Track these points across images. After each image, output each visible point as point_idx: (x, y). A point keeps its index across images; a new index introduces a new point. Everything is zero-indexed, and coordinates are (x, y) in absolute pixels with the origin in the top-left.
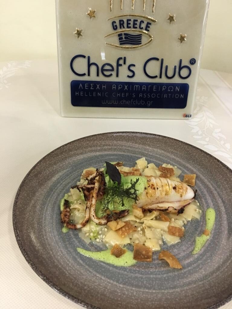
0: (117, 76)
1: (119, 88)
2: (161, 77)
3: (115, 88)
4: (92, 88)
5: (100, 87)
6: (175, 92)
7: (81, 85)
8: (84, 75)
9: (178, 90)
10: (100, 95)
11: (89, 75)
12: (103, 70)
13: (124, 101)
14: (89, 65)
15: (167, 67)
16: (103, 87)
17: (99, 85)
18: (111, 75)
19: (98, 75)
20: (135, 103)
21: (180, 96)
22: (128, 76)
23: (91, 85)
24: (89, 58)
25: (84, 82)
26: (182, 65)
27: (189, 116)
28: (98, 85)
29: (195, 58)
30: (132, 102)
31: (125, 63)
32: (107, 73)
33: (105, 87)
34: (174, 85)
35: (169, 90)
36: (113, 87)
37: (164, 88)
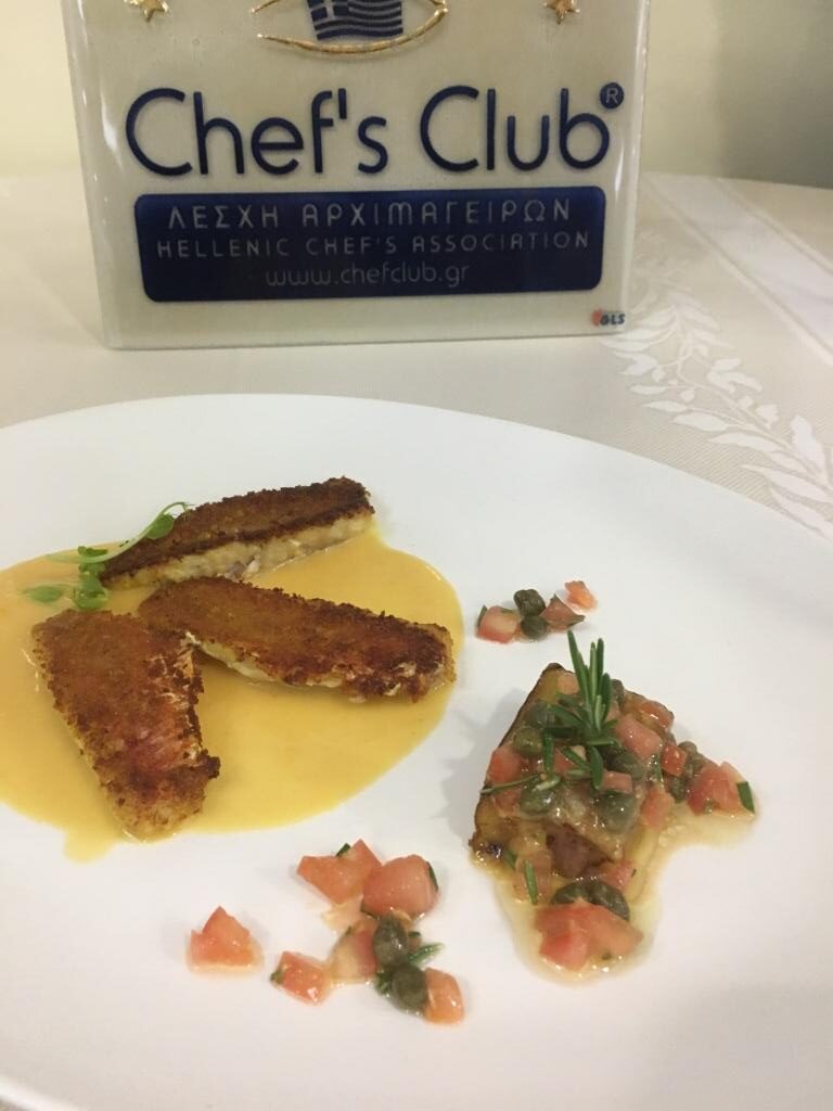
0: (319, 168)
1: (331, 217)
2: (491, 165)
3: (315, 217)
4: (223, 222)
5: (255, 216)
6: (552, 224)
7: (175, 213)
8: (184, 169)
9: (565, 215)
10: (256, 250)
11: (204, 169)
12: (258, 147)
13: (354, 272)
14: (203, 128)
15: (511, 123)
16: (265, 216)
17: (248, 211)
18: (293, 165)
19: (240, 168)
20: (399, 275)
21: (573, 239)
22: (363, 168)
23: (218, 209)
24: (198, 98)
25: (186, 202)
26: (572, 113)
27: (617, 319)
28: (245, 209)
29: (621, 84)
30: (388, 273)
31: (343, 114)
32: (276, 159)
33: (274, 215)
34: (548, 195)
35: (528, 219)
36: (306, 217)
37: (509, 208)
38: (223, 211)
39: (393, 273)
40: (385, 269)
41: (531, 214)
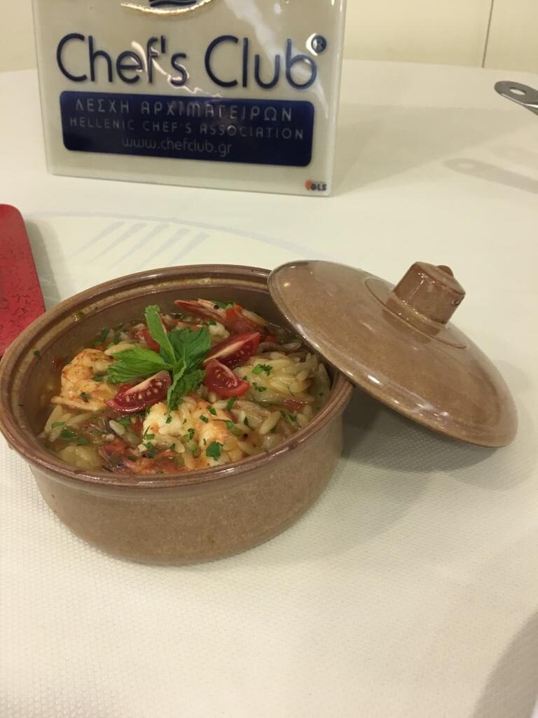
0: (151, 80)
1: (156, 110)
2: (245, 84)
3: (148, 109)
4: (102, 109)
5: (117, 107)
6: (282, 123)
7: (79, 102)
8: (83, 79)
9: (289, 117)
10: (118, 125)
11: (93, 79)
12: (121, 67)
13: (168, 143)
14: (93, 56)
15: (257, 58)
16: (122, 106)
17: (114, 103)
18: (136, 79)
19: (111, 79)
20: (192, 147)
21: (294, 133)
22: (173, 82)
23: (100, 101)
24: (91, 39)
25: (85, 96)
27: (321, 188)
28: (112, 101)
29: (325, 37)
30: (187, 145)
31: (163, 50)
32: (129, 75)
33: (127, 106)
34: (279, 105)
35: (267, 119)
36: (143, 108)
37: (255, 111)
38: (102, 102)
39: (189, 145)
40: (185, 143)
41: (268, 116)
